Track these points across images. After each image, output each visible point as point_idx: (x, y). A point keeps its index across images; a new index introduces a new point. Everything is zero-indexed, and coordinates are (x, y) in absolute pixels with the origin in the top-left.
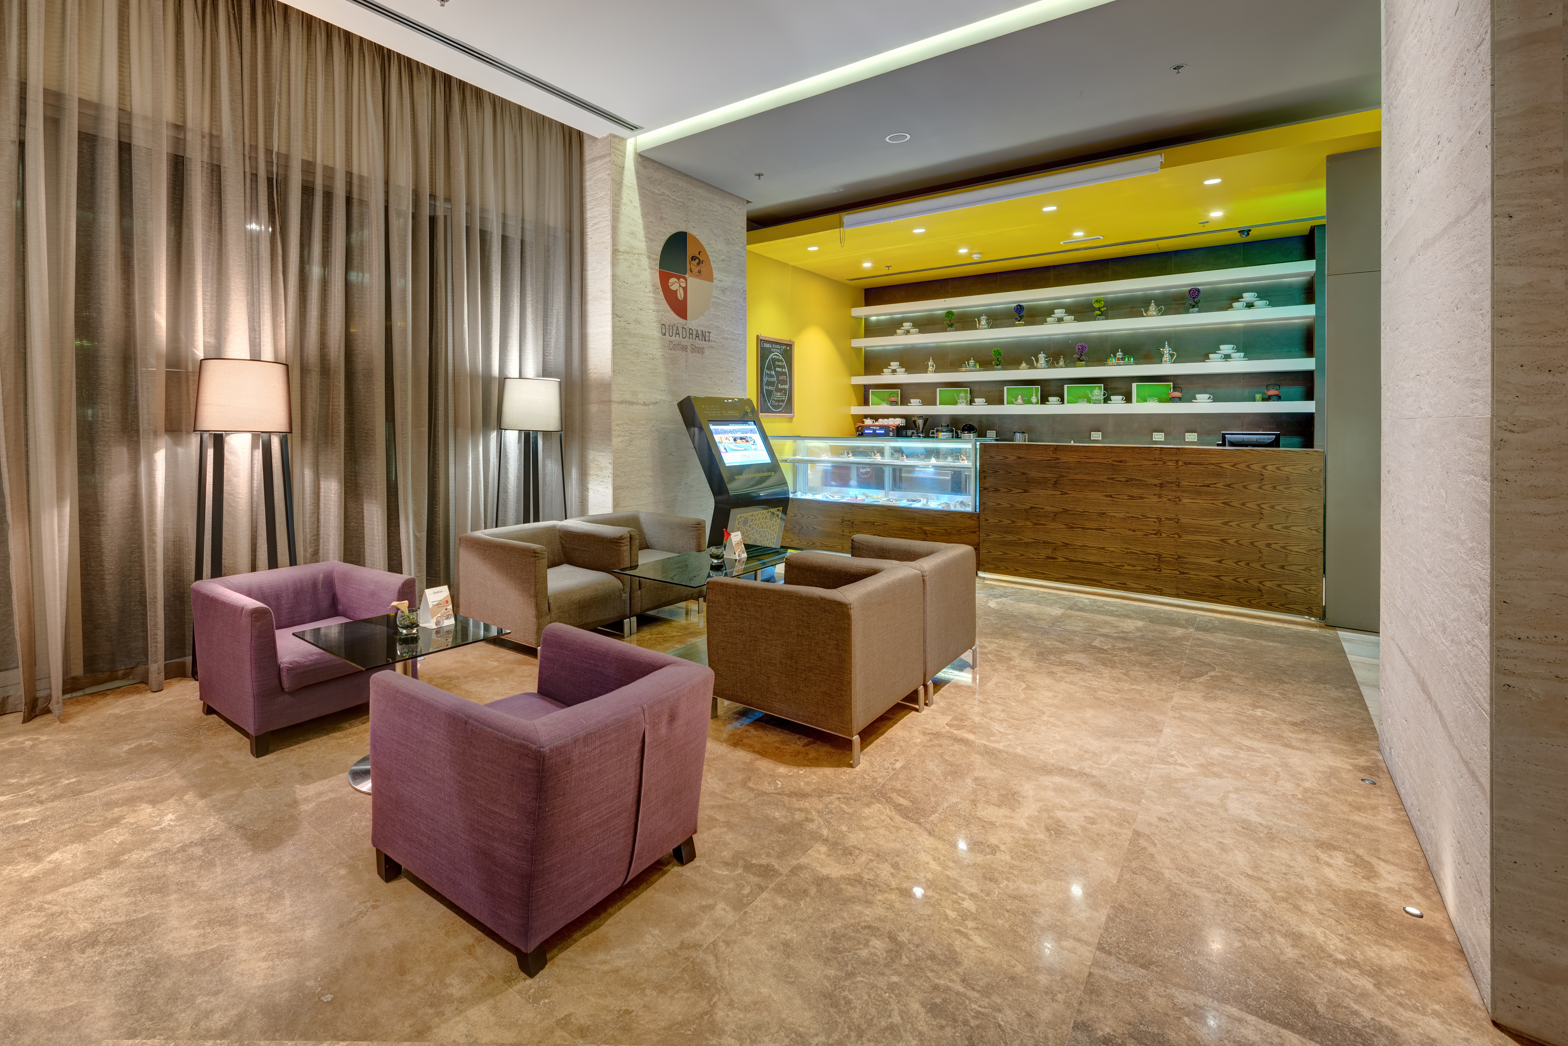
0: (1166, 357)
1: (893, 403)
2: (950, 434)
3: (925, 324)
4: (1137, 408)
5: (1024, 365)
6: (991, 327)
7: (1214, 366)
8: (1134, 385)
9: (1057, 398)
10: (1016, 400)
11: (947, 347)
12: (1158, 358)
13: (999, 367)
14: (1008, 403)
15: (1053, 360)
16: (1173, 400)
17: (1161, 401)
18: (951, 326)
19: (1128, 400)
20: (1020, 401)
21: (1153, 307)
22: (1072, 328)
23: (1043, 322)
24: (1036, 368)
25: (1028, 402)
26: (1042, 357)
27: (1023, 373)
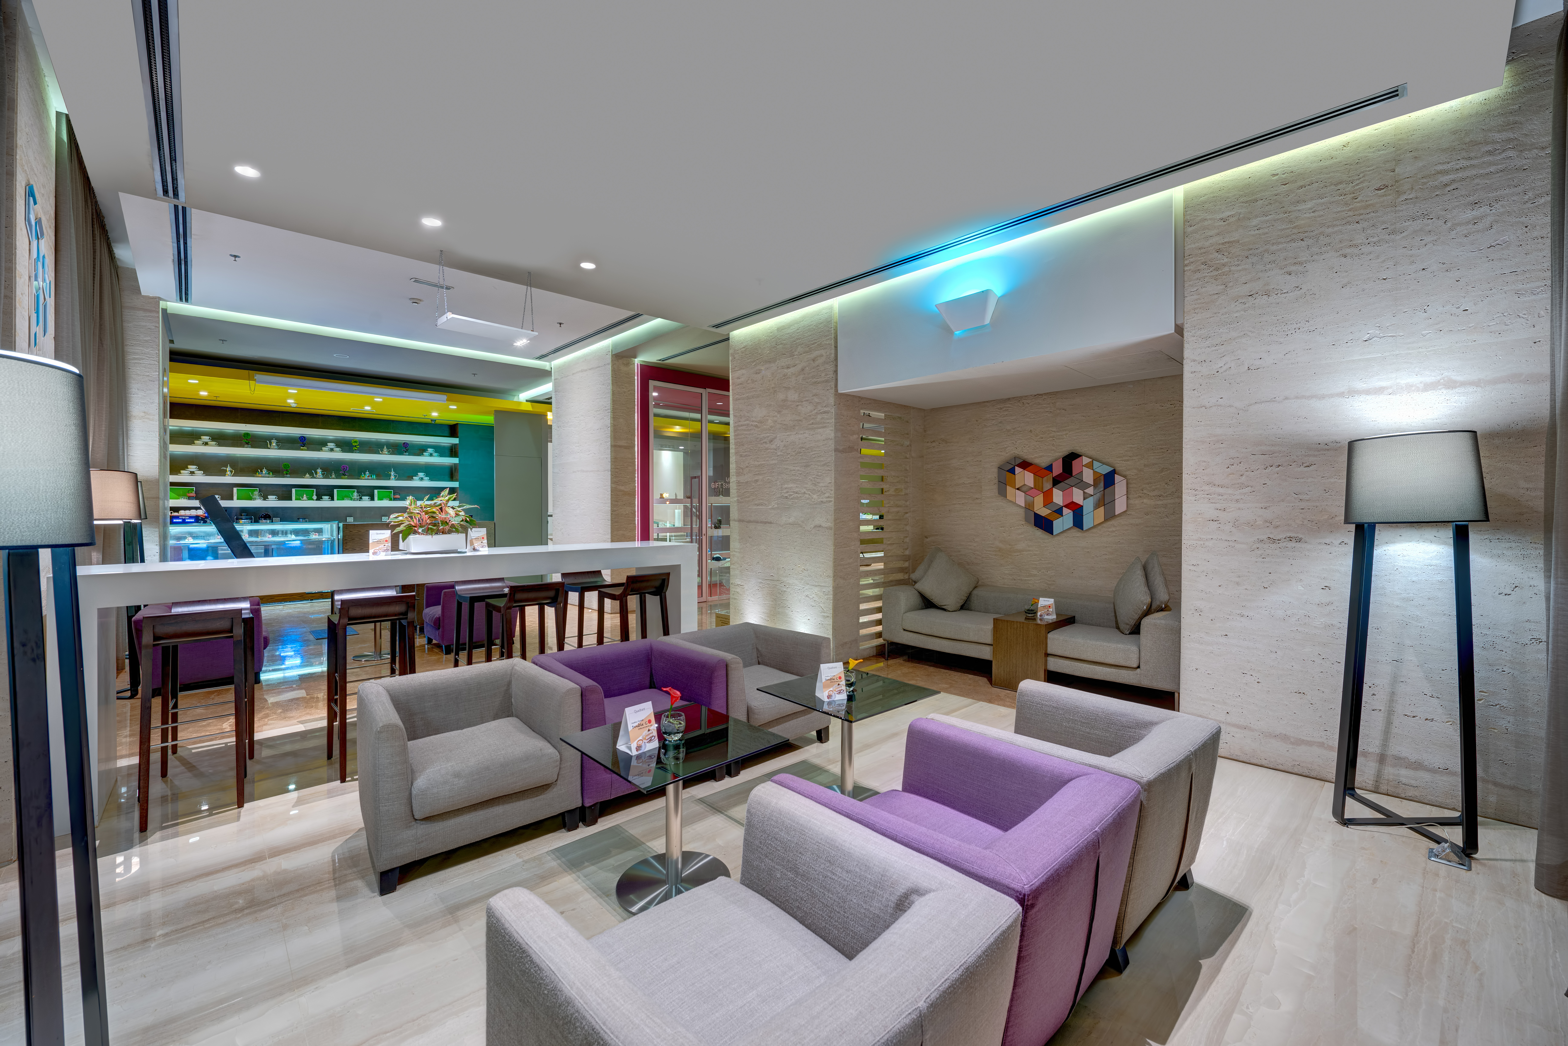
0: (393, 477)
1: (190, 498)
2: (250, 521)
3: (220, 439)
4: (377, 503)
5: (307, 475)
6: (280, 449)
7: (415, 483)
8: (376, 491)
9: (328, 497)
10: (303, 498)
11: (238, 457)
12: (388, 477)
13: (288, 475)
14: (296, 499)
15: (327, 474)
16: (395, 499)
17: (391, 500)
18: (247, 444)
19: (372, 499)
20: (305, 498)
21: (385, 449)
22: (339, 455)
23: (320, 450)
24: (315, 478)
25: (310, 499)
26: (319, 471)
27: (307, 481)
